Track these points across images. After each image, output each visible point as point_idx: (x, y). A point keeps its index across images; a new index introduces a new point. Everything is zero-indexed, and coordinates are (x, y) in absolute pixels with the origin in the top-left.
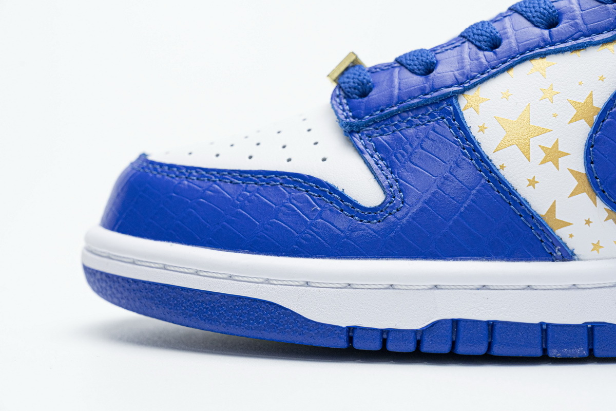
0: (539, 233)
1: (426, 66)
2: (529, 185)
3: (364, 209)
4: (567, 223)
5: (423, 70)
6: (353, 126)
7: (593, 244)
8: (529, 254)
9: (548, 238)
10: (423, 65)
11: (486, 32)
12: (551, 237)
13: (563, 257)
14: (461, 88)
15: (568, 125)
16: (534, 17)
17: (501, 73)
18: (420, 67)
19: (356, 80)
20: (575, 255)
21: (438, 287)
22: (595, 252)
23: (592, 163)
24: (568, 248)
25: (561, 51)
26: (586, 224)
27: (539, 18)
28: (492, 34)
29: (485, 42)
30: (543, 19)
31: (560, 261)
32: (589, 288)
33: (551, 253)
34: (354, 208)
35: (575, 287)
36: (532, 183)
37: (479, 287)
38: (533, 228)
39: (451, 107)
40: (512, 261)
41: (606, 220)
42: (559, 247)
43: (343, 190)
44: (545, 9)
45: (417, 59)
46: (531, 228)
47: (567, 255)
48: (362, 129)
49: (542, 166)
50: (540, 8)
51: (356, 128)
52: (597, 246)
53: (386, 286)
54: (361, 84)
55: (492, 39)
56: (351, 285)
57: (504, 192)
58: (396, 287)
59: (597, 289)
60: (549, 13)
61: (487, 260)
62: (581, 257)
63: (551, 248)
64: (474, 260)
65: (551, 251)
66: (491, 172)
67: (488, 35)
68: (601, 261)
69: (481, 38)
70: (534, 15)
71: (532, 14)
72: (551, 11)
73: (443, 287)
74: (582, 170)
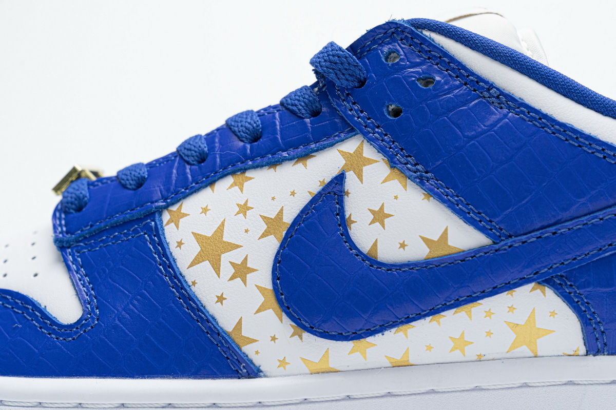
0: (225, 350)
1: (138, 181)
2: (217, 302)
3: (61, 326)
4: (253, 339)
5: (134, 185)
6: (63, 242)
7: (279, 361)
8: (215, 371)
9: (233, 354)
10: (135, 180)
11: (195, 147)
12: (236, 354)
13: (249, 374)
14: (164, 204)
15: (258, 241)
16: (239, 132)
17: (204, 188)
18: (131, 182)
19: (74, 195)
20: (261, 372)
21: (125, 405)
22: (282, 368)
23: (278, 279)
24: (254, 365)
25: (259, 166)
26: (271, 340)
27: (244, 133)
28: (200, 149)
29: (193, 156)
30: (247, 133)
31: (246, 378)
32: (274, 406)
33: (237, 370)
34: (52, 326)
35: (260, 404)
36: (221, 299)
37: (164, 405)
38: (219, 345)
39: (153, 223)
40: (199, 379)
41: (292, 336)
42: (244, 364)
43: (45, 307)
44: (249, 123)
45: (131, 173)
46: (218, 345)
47: (253, 372)
48: (73, 244)
49: (230, 282)
50: (246, 122)
51: (66, 243)
52: (283, 363)
53: (75, 405)
54: (78, 199)
55: (200, 154)
56: (42, 404)
57: (192, 309)
58: (84, 406)
59: (282, 407)
60: (254, 128)
61: (174, 378)
62: (268, 374)
63: (237, 365)
64: (161, 377)
65: (237, 368)
66: (182, 289)
67: (196, 149)
68: (288, 377)
69: (189, 153)
70: (240, 130)
71: (239, 129)
72: (255, 125)
73: (129, 406)
74: (269, 286)
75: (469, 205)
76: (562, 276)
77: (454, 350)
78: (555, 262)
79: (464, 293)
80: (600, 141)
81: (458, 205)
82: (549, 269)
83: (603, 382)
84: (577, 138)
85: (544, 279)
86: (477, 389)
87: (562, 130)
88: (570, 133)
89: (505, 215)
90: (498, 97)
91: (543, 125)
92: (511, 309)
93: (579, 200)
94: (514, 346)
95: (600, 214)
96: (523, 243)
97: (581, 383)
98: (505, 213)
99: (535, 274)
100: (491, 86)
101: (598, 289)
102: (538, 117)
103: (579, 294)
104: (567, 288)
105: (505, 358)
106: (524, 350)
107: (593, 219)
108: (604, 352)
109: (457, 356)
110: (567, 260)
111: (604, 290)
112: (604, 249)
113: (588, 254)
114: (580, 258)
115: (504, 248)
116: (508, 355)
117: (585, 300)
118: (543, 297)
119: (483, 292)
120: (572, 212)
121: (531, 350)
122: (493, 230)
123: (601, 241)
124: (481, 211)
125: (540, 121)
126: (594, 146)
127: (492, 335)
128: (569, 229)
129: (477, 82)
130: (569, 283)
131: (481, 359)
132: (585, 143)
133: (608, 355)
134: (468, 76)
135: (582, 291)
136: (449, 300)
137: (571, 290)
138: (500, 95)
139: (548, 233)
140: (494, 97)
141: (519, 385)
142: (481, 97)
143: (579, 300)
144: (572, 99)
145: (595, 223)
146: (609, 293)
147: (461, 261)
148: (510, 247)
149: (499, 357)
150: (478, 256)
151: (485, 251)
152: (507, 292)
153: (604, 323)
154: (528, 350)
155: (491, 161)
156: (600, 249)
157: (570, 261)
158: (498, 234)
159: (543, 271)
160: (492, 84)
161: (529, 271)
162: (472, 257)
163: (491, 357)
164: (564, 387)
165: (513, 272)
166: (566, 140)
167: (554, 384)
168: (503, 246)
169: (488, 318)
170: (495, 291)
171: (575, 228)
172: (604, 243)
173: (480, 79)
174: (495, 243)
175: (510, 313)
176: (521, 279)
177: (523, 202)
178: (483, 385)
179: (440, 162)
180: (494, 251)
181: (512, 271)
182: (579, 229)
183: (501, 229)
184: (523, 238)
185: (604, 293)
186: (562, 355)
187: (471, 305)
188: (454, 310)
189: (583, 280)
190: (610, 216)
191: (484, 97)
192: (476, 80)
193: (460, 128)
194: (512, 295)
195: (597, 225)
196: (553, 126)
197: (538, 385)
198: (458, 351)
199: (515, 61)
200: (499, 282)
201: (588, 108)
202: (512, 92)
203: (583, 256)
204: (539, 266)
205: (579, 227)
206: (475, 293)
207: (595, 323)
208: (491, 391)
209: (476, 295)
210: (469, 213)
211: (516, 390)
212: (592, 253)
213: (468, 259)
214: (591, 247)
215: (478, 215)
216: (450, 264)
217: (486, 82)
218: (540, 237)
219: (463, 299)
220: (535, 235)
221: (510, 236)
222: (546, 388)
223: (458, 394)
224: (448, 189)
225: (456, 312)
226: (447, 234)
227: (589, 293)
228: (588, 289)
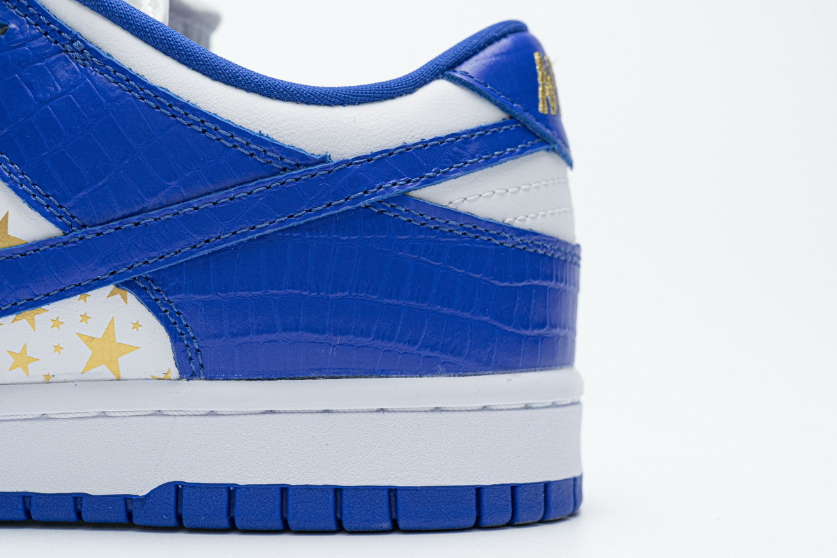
75: (36, 185)
76: (147, 279)
77: (14, 368)
78: (136, 260)
79: (24, 296)
80: (198, 110)
81: (21, 185)
82: (129, 269)
83: (196, 413)
84: (170, 106)
85: (123, 281)
86: (44, 417)
87: (153, 95)
88: (162, 100)
89: (78, 198)
90: (82, 52)
91: (130, 88)
92: (85, 317)
93: (169, 184)
94: (90, 365)
95: (195, 202)
96: (98, 234)
97: (170, 413)
98: (77, 197)
99: (112, 274)
100: (75, 37)
101: (192, 295)
102: (125, 78)
103: (168, 301)
104: (152, 293)
105: (78, 381)
106: (103, 371)
107: (186, 208)
108: (199, 376)
109: (18, 375)
110: (152, 258)
111: (198, 297)
112: (199, 246)
113: (179, 251)
114: (169, 256)
115: (73, 240)
116: (84, 377)
117: (176, 310)
118: (124, 304)
119: (48, 295)
120: (161, 197)
121: (111, 371)
122: (63, 218)
123: (194, 235)
124: (49, 194)
125: (127, 83)
126: (191, 116)
127: (61, 351)
128: (156, 220)
129: (60, 32)
130: (155, 288)
131: (50, 381)
132: (179, 113)
133: (206, 379)
134: (48, 24)
135: (171, 298)
136: (5, 304)
137: (158, 297)
138: (85, 49)
139: (129, 224)
140: (77, 51)
141: (95, 414)
142: (64, 51)
143: (168, 309)
144: (174, 58)
145: (188, 213)
146: (205, 301)
147: (22, 255)
148: (81, 239)
149: (73, 379)
150: (41, 249)
151: (52, 244)
152: (79, 296)
153: (199, 339)
154: (108, 371)
155: (64, 131)
156: (195, 247)
157: (155, 259)
158: (69, 223)
159: (121, 271)
160: (76, 35)
161: (103, 270)
162: (35, 251)
163: (62, 379)
164: (149, 418)
165: (83, 272)
166: (158, 108)
167: (138, 414)
168: (72, 237)
169: (55, 328)
170: (63, 294)
171: (162, 218)
172: (199, 239)
173: (63, 29)
174: (65, 234)
175: (83, 323)
176: (94, 280)
177: (100, 184)
178: (50, 412)
179: (6, 130)
180: (62, 244)
181: (83, 269)
182: (168, 219)
183: (74, 217)
184: (98, 229)
185: (199, 301)
186: (151, 378)
187: (34, 311)
188: (12, 317)
189: (173, 284)
190: (207, 205)
191: (67, 51)
192: (57, 29)
193: (33, 89)
194: (85, 301)
195: (191, 216)
196: (142, 90)
197: (118, 414)
198: (19, 370)
199: (106, 6)
200: (67, 283)
201: (194, 69)
202: (100, 46)
203: (172, 254)
204: (117, 264)
205: (167, 216)
206: (38, 296)
207: (187, 339)
208: (59, 421)
209: (38, 298)
210: (34, 196)
211: (90, 420)
212: (184, 250)
213: (30, 252)
214: (182, 244)
215: (45, 198)
216: (7, 258)
217: (69, 33)
218: (119, 228)
219: (21, 303)
220: (114, 225)
221: (84, 226)
222: (127, 419)
223: (18, 423)
224: (13, 165)
225: (15, 320)
226: (7, 222)
227: (180, 301)
228: (178, 296)
